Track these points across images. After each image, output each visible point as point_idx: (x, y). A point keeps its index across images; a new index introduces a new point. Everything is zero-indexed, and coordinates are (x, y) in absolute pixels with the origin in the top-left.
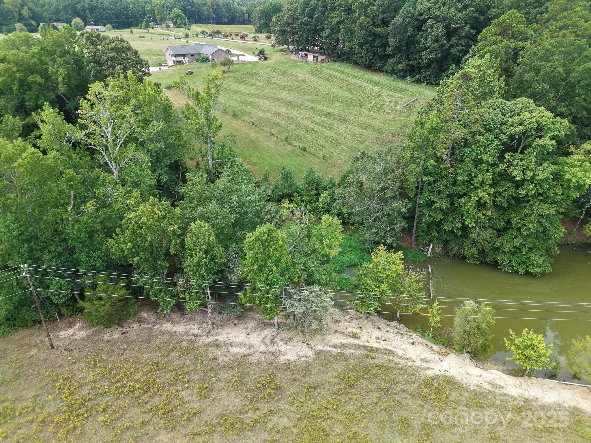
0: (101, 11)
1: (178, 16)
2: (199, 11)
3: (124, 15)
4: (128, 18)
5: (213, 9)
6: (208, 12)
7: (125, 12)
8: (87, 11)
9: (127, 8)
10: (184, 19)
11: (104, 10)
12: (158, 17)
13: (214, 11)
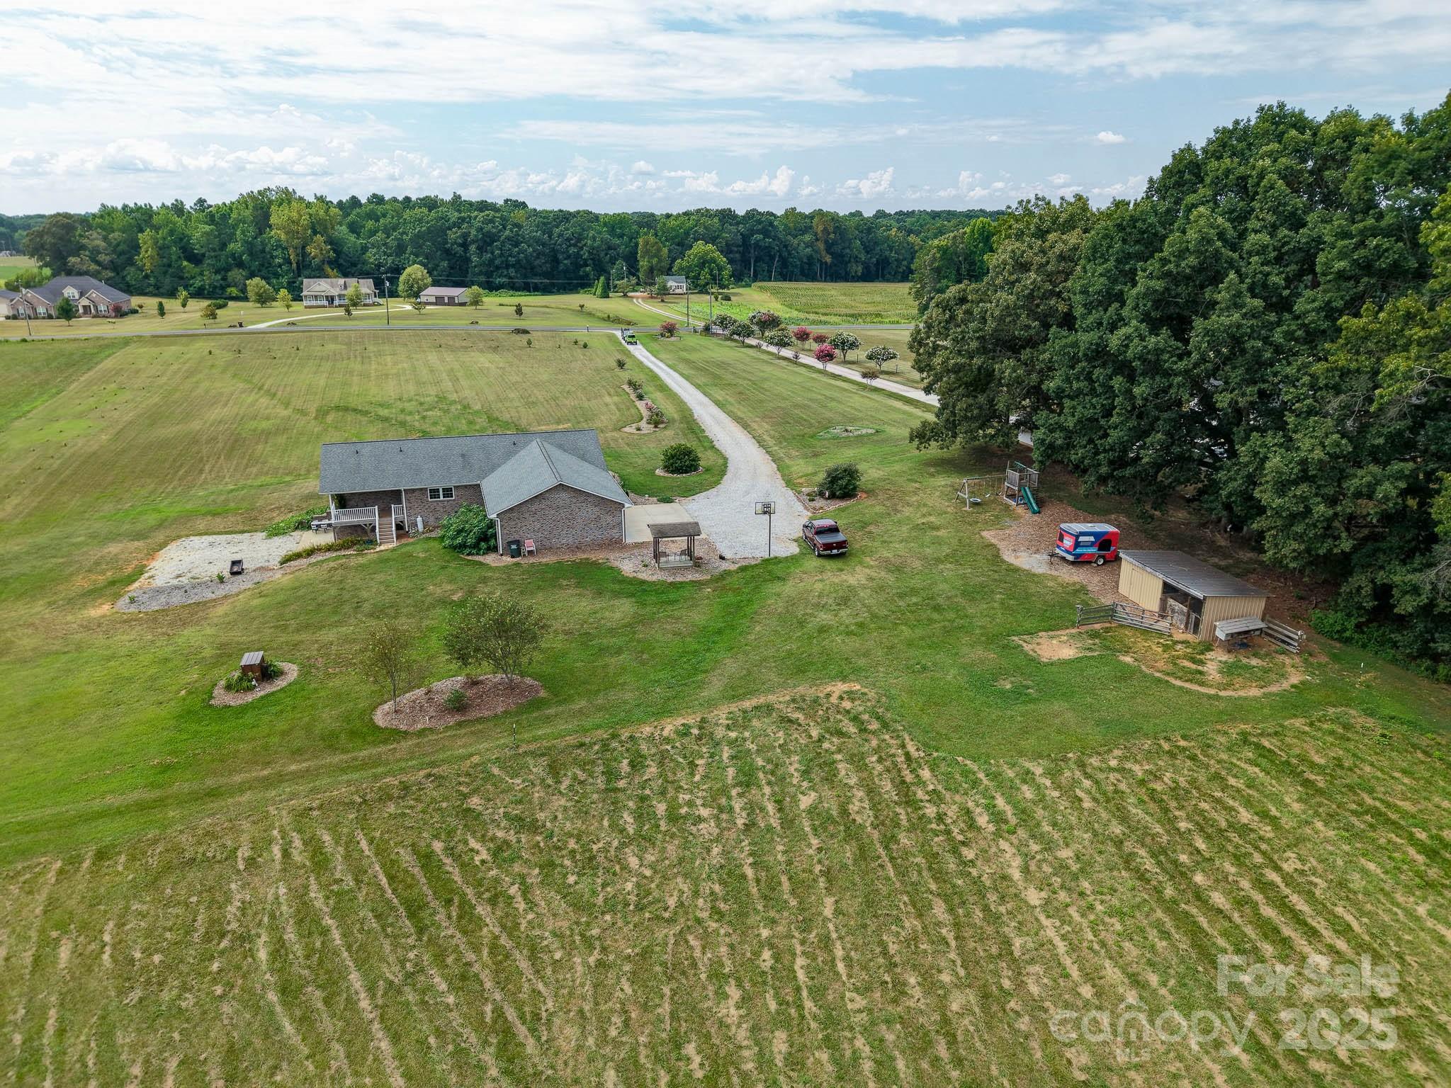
0: (508, 246)
1: (704, 262)
2: (786, 246)
3: (569, 257)
4: (578, 263)
5: (826, 242)
6: (808, 250)
7: (572, 250)
8: (473, 248)
9: (579, 240)
10: (720, 269)
11: (517, 244)
12: (643, 263)
13: (829, 247)
